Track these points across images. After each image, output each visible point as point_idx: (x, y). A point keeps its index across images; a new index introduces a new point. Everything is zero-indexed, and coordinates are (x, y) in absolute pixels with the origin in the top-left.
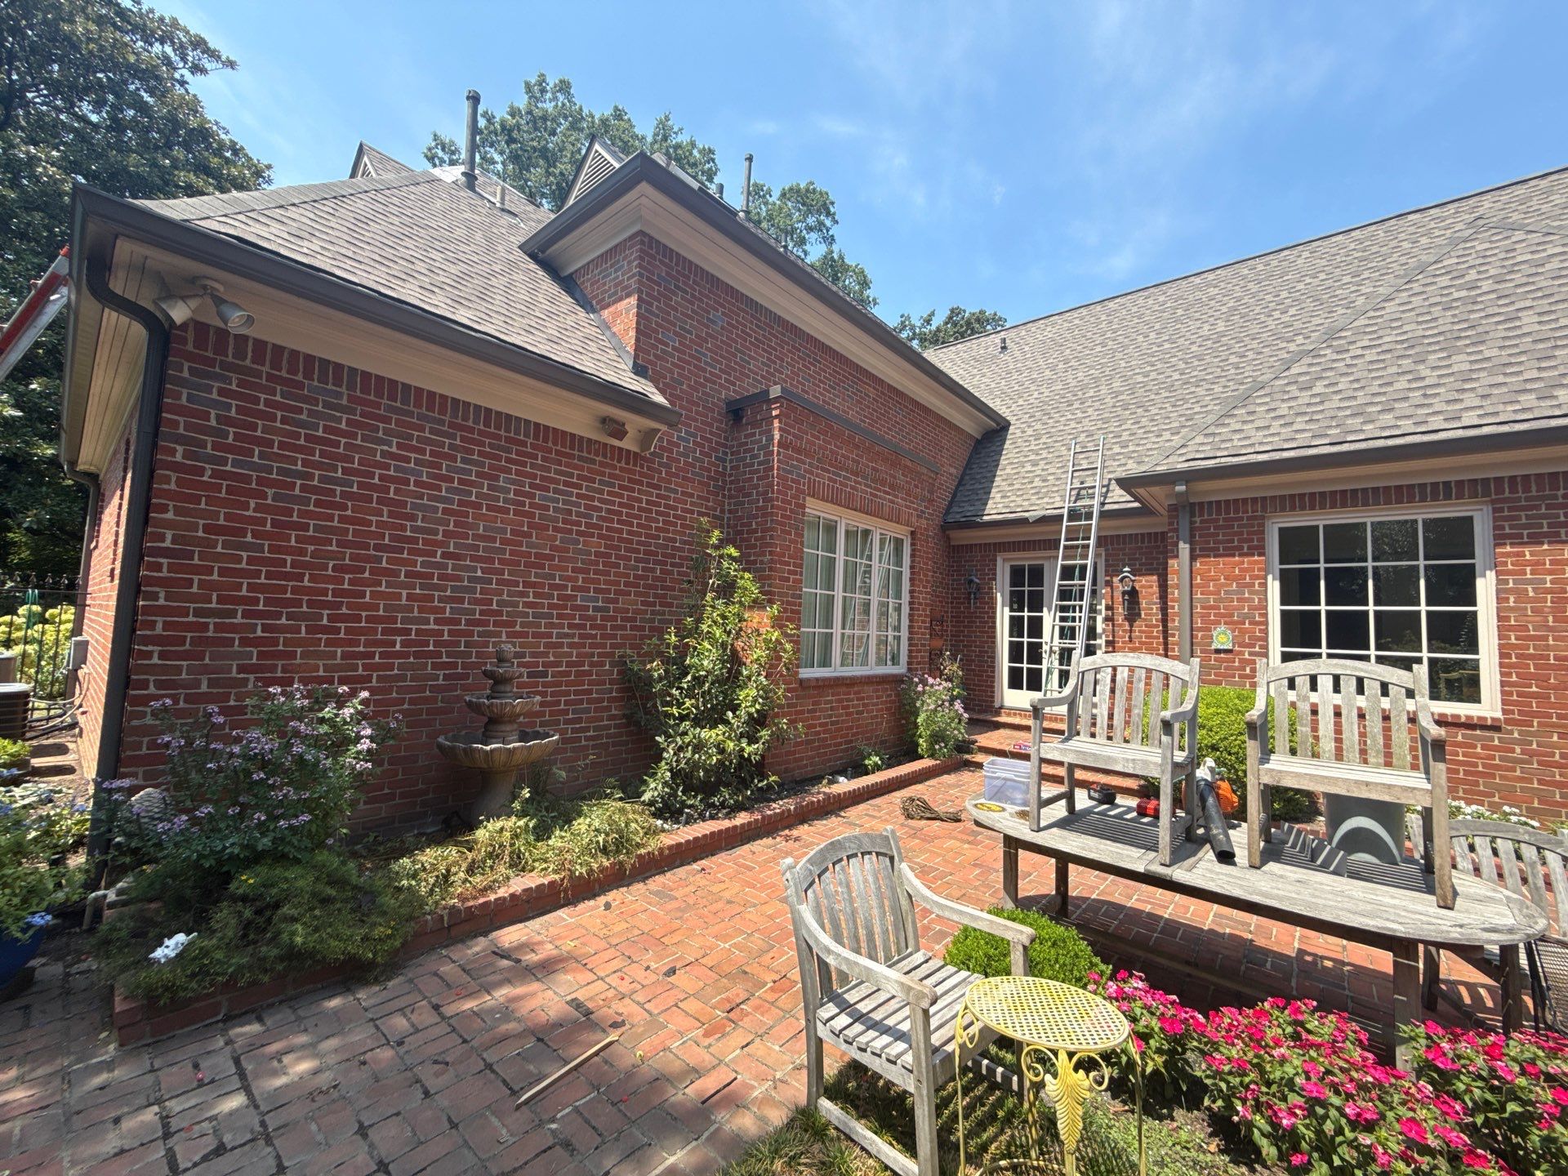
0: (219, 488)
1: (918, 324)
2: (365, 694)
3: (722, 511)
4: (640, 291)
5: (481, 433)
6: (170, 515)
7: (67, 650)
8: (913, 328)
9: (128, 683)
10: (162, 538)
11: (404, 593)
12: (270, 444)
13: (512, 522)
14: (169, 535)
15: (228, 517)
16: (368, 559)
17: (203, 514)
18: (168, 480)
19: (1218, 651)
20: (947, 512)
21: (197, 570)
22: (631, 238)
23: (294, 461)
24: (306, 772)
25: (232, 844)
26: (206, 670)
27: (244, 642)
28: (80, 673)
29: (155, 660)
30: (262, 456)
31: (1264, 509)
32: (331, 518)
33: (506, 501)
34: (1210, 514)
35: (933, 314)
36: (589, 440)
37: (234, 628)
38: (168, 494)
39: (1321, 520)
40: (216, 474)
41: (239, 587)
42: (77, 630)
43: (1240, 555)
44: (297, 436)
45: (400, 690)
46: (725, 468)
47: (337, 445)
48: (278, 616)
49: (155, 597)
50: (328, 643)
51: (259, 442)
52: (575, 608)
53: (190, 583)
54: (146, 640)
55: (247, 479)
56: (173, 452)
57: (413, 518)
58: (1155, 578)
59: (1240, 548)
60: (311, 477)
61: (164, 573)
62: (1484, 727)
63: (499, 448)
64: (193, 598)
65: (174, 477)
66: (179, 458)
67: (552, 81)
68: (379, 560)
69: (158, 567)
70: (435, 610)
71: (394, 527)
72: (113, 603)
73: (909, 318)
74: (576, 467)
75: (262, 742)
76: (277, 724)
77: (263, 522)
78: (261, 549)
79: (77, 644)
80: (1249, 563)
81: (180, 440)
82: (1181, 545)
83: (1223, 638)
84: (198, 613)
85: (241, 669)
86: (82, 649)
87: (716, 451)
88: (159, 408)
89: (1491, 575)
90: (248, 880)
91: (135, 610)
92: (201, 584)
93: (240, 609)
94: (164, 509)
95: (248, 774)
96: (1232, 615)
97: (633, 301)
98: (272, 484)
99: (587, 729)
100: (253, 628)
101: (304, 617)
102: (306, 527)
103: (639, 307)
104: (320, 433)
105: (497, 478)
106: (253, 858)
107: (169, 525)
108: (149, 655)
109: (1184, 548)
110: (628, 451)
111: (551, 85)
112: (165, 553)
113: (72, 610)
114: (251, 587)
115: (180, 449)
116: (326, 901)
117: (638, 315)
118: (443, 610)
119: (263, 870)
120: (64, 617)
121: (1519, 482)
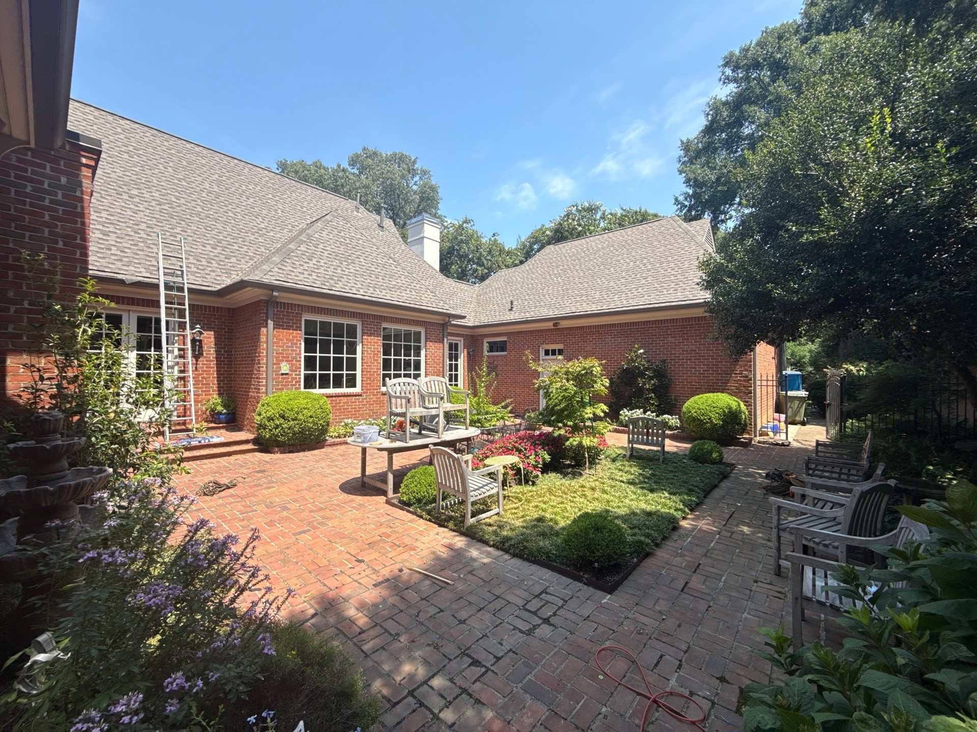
19: (282, 374)
31: (302, 311)
34: (281, 308)
39: (319, 318)
43: (293, 330)
58: (212, 333)
59: (293, 326)
62: (356, 396)
80: (296, 334)
82: (269, 321)
83: (285, 368)
89: (361, 345)
96: (288, 357)
109: (271, 323)
121: (368, 316)
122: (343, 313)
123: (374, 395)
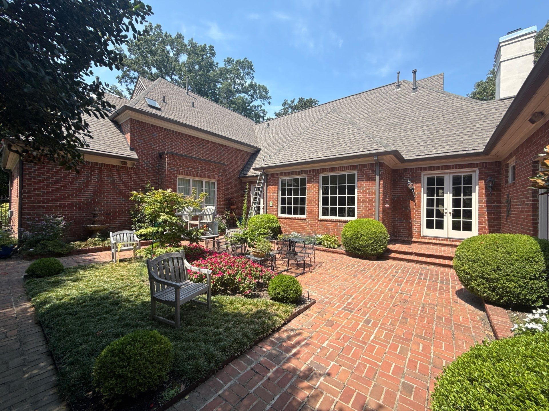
0: (35, 182)
1: (290, 103)
2: (64, 216)
3: (158, 178)
4: (131, 132)
5: (90, 167)
6: (27, 187)
7: (8, 213)
8: (288, 104)
9: (22, 215)
10: (26, 191)
11: (75, 199)
12: (44, 173)
13: (100, 184)
14: (27, 190)
15: (37, 187)
16: (67, 193)
17: (32, 186)
18: (25, 181)
19: (271, 206)
20: (240, 173)
21: (33, 196)
22: (129, 119)
23: (50, 176)
24: (53, 228)
25: (40, 237)
26: (36, 213)
27: (42, 208)
28: (12, 218)
29: (26, 211)
30: (43, 175)
31: (278, 175)
32: (58, 186)
33: (98, 180)
34: (270, 176)
35: (294, 99)
36: (119, 166)
37: (40, 206)
38: (25, 183)
40: (34, 179)
41: (41, 199)
42: (10, 208)
44: (50, 171)
45: (75, 217)
46: (159, 168)
47: (58, 172)
48: (49, 203)
49: (25, 201)
50: (59, 208)
51: (42, 173)
52: (117, 201)
53: (31, 198)
54: (24, 208)
55: (40, 180)
56: (26, 176)
57: (76, 185)
60: (53, 178)
61: (26, 197)
63: (95, 169)
64: (32, 201)
65: (27, 180)
66: (27, 177)
67: (154, 25)
68: (69, 193)
69: (25, 196)
70: (82, 202)
71: (71, 186)
72: (18, 202)
73: (287, 101)
74: (115, 172)
75: (44, 222)
76: (47, 220)
77: (44, 187)
78: (44, 192)
79: (11, 211)
81: (27, 174)
84: (33, 203)
85: (42, 213)
86: (12, 213)
87: (156, 165)
88: (23, 169)
89: (307, 189)
90: (43, 242)
91: (22, 203)
92: (33, 198)
93: (41, 202)
94: (25, 186)
95: (42, 227)
96: (273, 199)
97: (129, 134)
98: (46, 180)
99: (122, 225)
100: (44, 206)
101: (54, 204)
102: (53, 188)
103: (131, 135)
104: (54, 170)
105: (95, 175)
106: (44, 239)
107: (26, 189)
108: (25, 210)
110: (130, 167)
111: (154, 26)
112: (26, 193)
113: (9, 204)
114: (43, 199)
115: (27, 176)
116: (56, 246)
117: (131, 137)
118: (84, 202)
119: (45, 241)
120: (7, 206)
121: (310, 171)
122: (296, 173)
123: (313, 220)
